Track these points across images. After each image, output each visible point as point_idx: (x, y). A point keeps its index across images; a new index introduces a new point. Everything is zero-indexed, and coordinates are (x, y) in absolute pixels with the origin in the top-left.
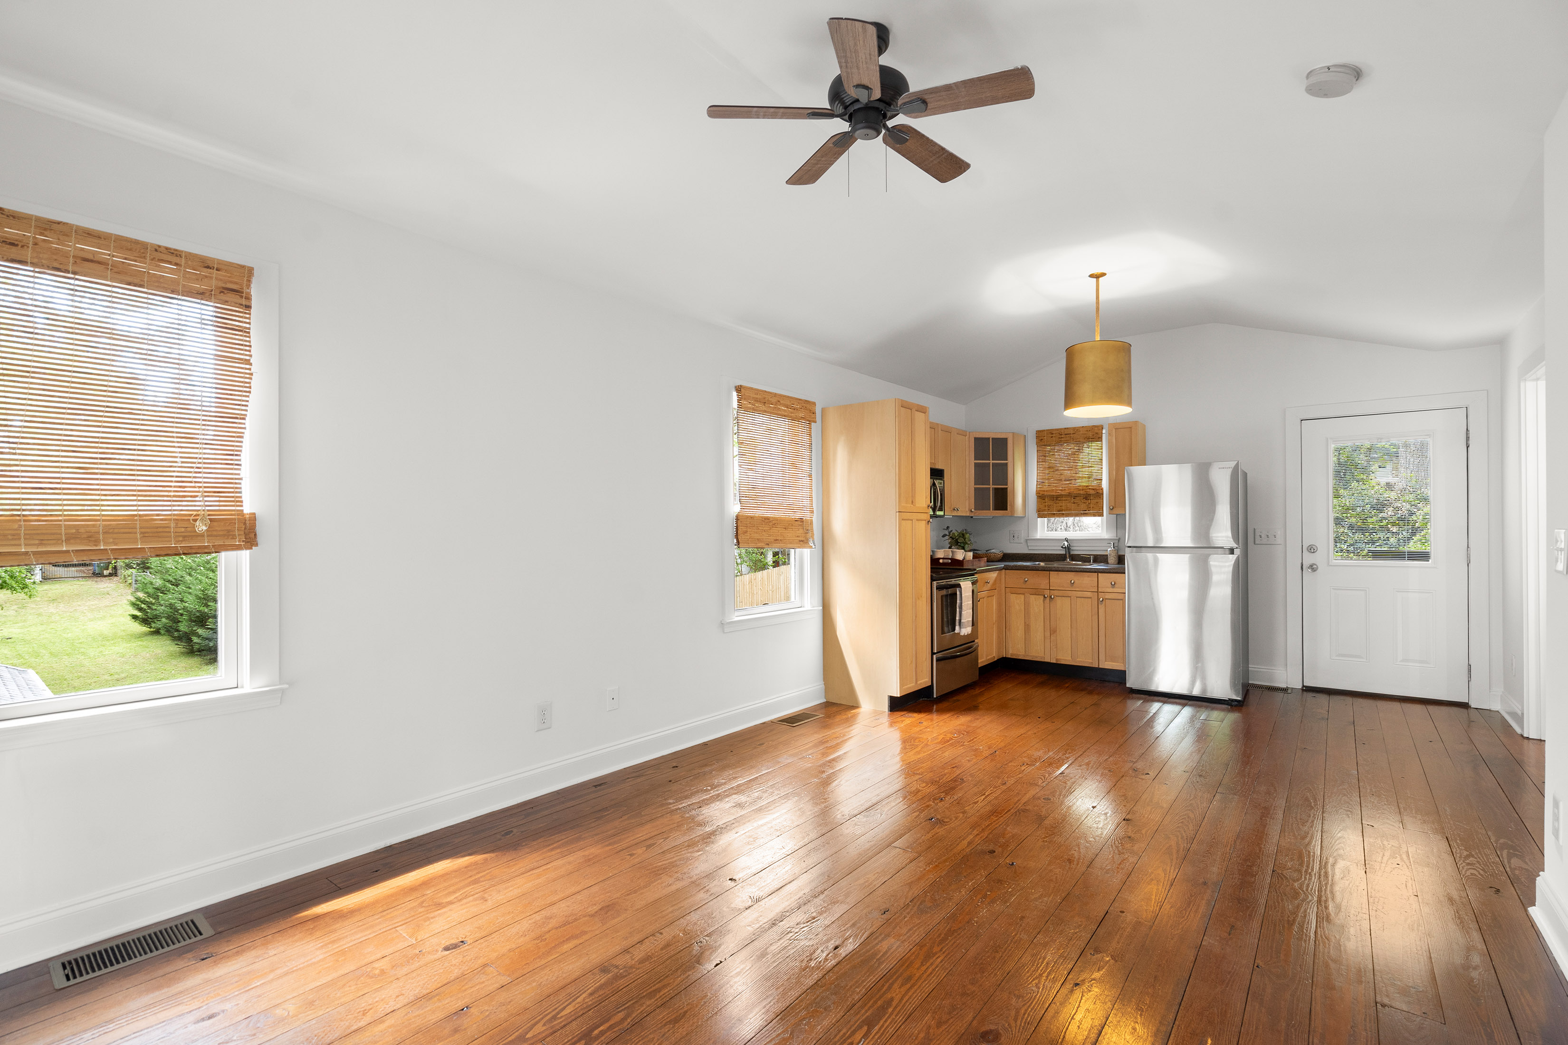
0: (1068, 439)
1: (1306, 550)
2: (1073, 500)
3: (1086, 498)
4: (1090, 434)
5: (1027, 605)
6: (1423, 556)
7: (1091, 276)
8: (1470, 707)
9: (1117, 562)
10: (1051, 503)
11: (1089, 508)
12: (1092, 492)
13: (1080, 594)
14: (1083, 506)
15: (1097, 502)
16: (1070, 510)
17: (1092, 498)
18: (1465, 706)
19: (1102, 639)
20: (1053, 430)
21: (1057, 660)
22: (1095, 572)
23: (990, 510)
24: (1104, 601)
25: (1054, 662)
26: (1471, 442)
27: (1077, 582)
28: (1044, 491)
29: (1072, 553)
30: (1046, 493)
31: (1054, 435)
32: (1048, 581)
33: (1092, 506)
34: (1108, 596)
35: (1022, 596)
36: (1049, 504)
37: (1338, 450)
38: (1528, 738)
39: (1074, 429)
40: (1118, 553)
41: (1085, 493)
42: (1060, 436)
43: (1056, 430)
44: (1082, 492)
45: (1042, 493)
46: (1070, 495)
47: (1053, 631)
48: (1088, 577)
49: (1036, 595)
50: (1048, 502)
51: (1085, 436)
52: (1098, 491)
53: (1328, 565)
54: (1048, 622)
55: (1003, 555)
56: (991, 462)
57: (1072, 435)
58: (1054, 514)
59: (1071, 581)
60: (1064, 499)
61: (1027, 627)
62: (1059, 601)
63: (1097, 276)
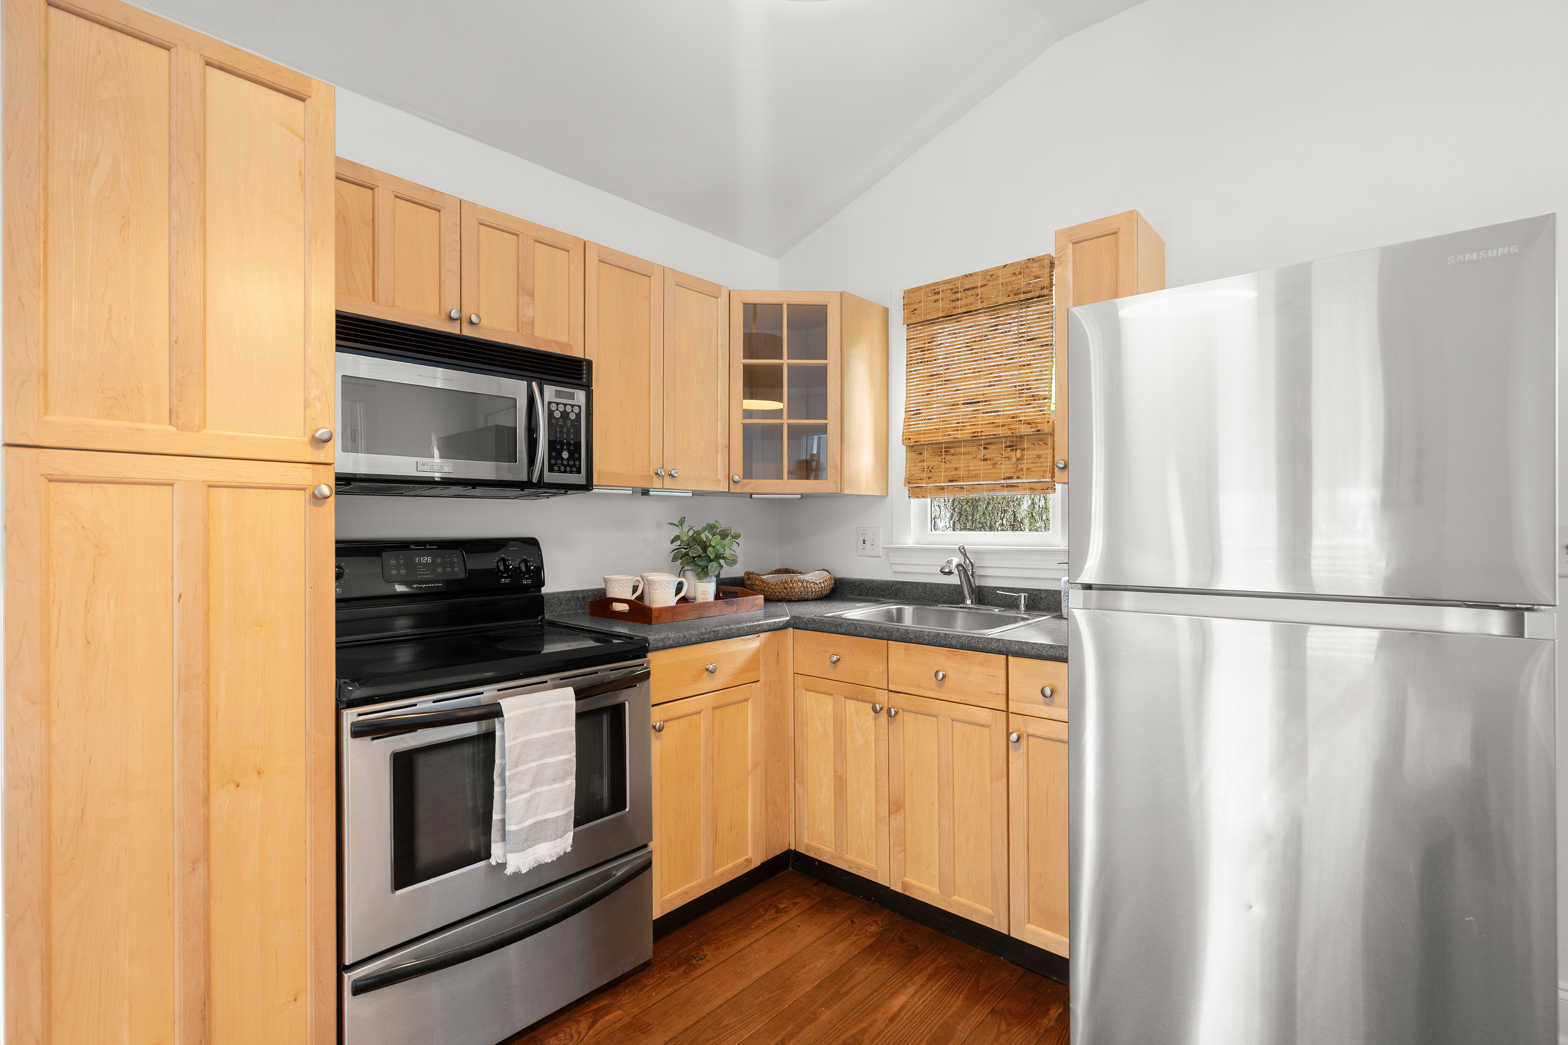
0: (969, 300)
2: (984, 451)
3: (1012, 447)
4: (1022, 281)
5: (840, 724)
10: (934, 461)
11: (1020, 472)
12: (1025, 430)
13: (960, 711)
14: (1009, 467)
15: (1039, 457)
16: (976, 477)
17: (1026, 446)
19: (1018, 852)
21: (904, 885)
22: (1000, 652)
23: (781, 478)
24: (1023, 741)
25: (898, 889)
27: (951, 675)
28: (919, 433)
29: (979, 582)
30: (923, 439)
31: (940, 296)
32: (882, 668)
33: (1025, 466)
34: (1035, 728)
35: (829, 700)
36: (932, 464)
41: (1009, 433)
42: (954, 297)
43: (945, 282)
44: (1001, 431)
45: (914, 438)
47: (896, 806)
48: (981, 664)
49: (857, 699)
50: (931, 460)
51: (1010, 288)
52: (1040, 427)
54: (885, 779)
55: (835, 584)
56: (785, 361)
57: (979, 291)
58: (943, 488)
59: (937, 673)
60: (963, 450)
61: (840, 784)
62: (910, 723)
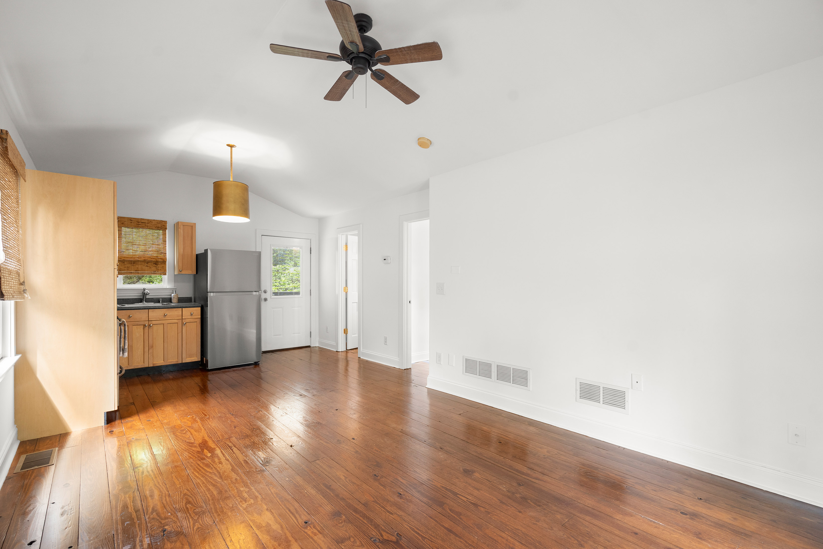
0: (143, 226)
1: (263, 292)
2: (146, 264)
3: (155, 264)
4: (160, 225)
5: (130, 333)
6: (298, 293)
7: (228, 145)
8: (311, 347)
9: (177, 302)
10: (129, 265)
11: (158, 270)
12: (160, 260)
13: (170, 321)
14: (154, 269)
15: (163, 267)
16: (144, 270)
17: (159, 264)
18: (309, 347)
19: (184, 346)
20: (132, 218)
21: (153, 364)
22: (181, 308)
24: (186, 324)
26: (312, 252)
27: (168, 314)
28: (123, 257)
29: (147, 297)
30: (126, 259)
31: (133, 222)
32: (147, 316)
33: (159, 269)
34: (188, 321)
37: (275, 251)
38: (339, 352)
39: (148, 220)
40: (178, 296)
41: (156, 260)
42: (138, 223)
43: (134, 218)
44: (153, 260)
45: (121, 259)
46: (145, 261)
47: (151, 347)
48: (176, 311)
49: (138, 325)
50: (126, 265)
51: (156, 226)
52: (164, 260)
53: (271, 298)
54: (147, 342)
59: (164, 314)
60: (139, 263)
61: (130, 348)
62: (155, 327)
63: (231, 146)
